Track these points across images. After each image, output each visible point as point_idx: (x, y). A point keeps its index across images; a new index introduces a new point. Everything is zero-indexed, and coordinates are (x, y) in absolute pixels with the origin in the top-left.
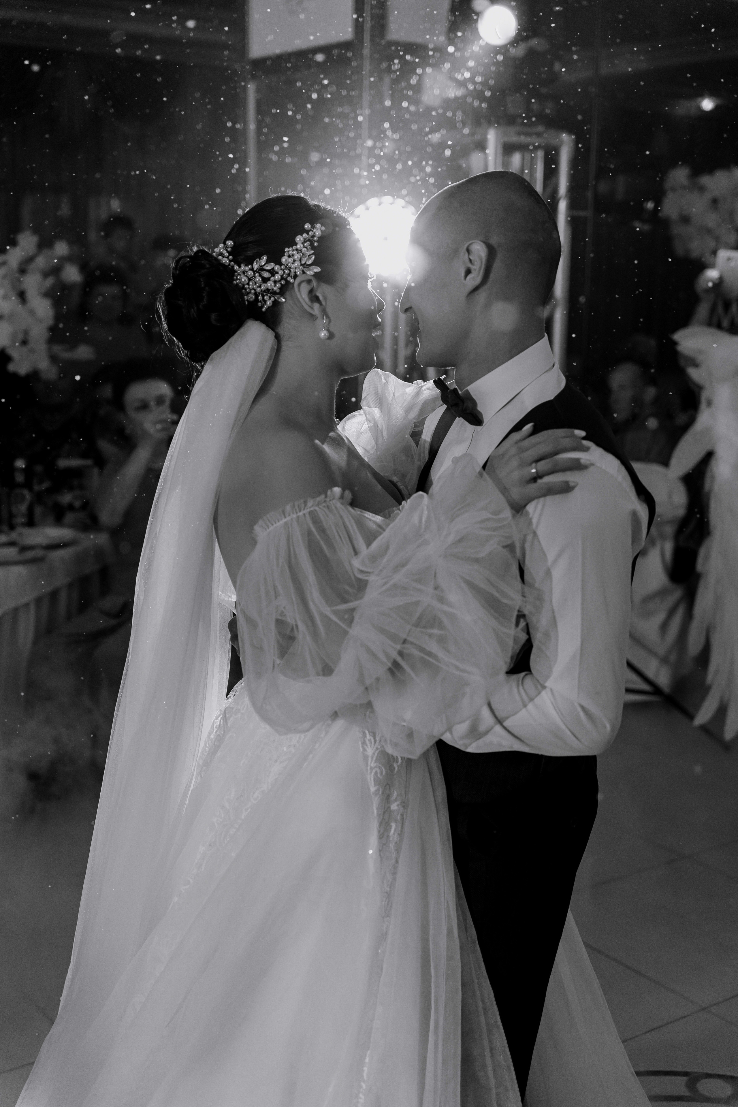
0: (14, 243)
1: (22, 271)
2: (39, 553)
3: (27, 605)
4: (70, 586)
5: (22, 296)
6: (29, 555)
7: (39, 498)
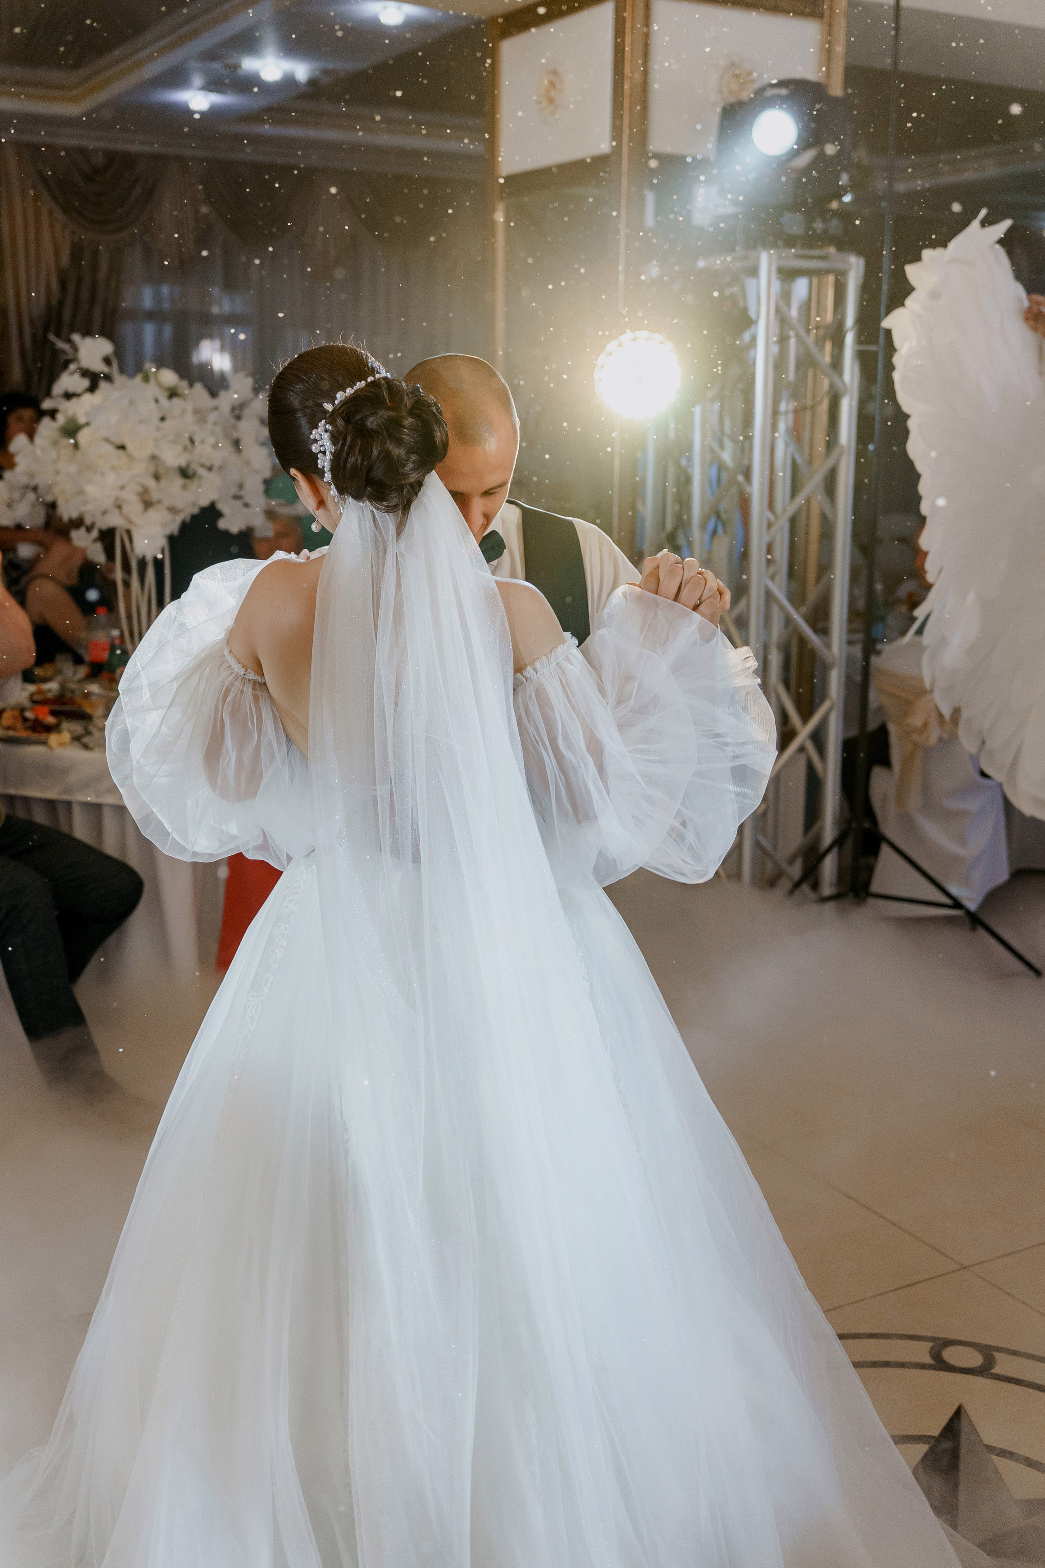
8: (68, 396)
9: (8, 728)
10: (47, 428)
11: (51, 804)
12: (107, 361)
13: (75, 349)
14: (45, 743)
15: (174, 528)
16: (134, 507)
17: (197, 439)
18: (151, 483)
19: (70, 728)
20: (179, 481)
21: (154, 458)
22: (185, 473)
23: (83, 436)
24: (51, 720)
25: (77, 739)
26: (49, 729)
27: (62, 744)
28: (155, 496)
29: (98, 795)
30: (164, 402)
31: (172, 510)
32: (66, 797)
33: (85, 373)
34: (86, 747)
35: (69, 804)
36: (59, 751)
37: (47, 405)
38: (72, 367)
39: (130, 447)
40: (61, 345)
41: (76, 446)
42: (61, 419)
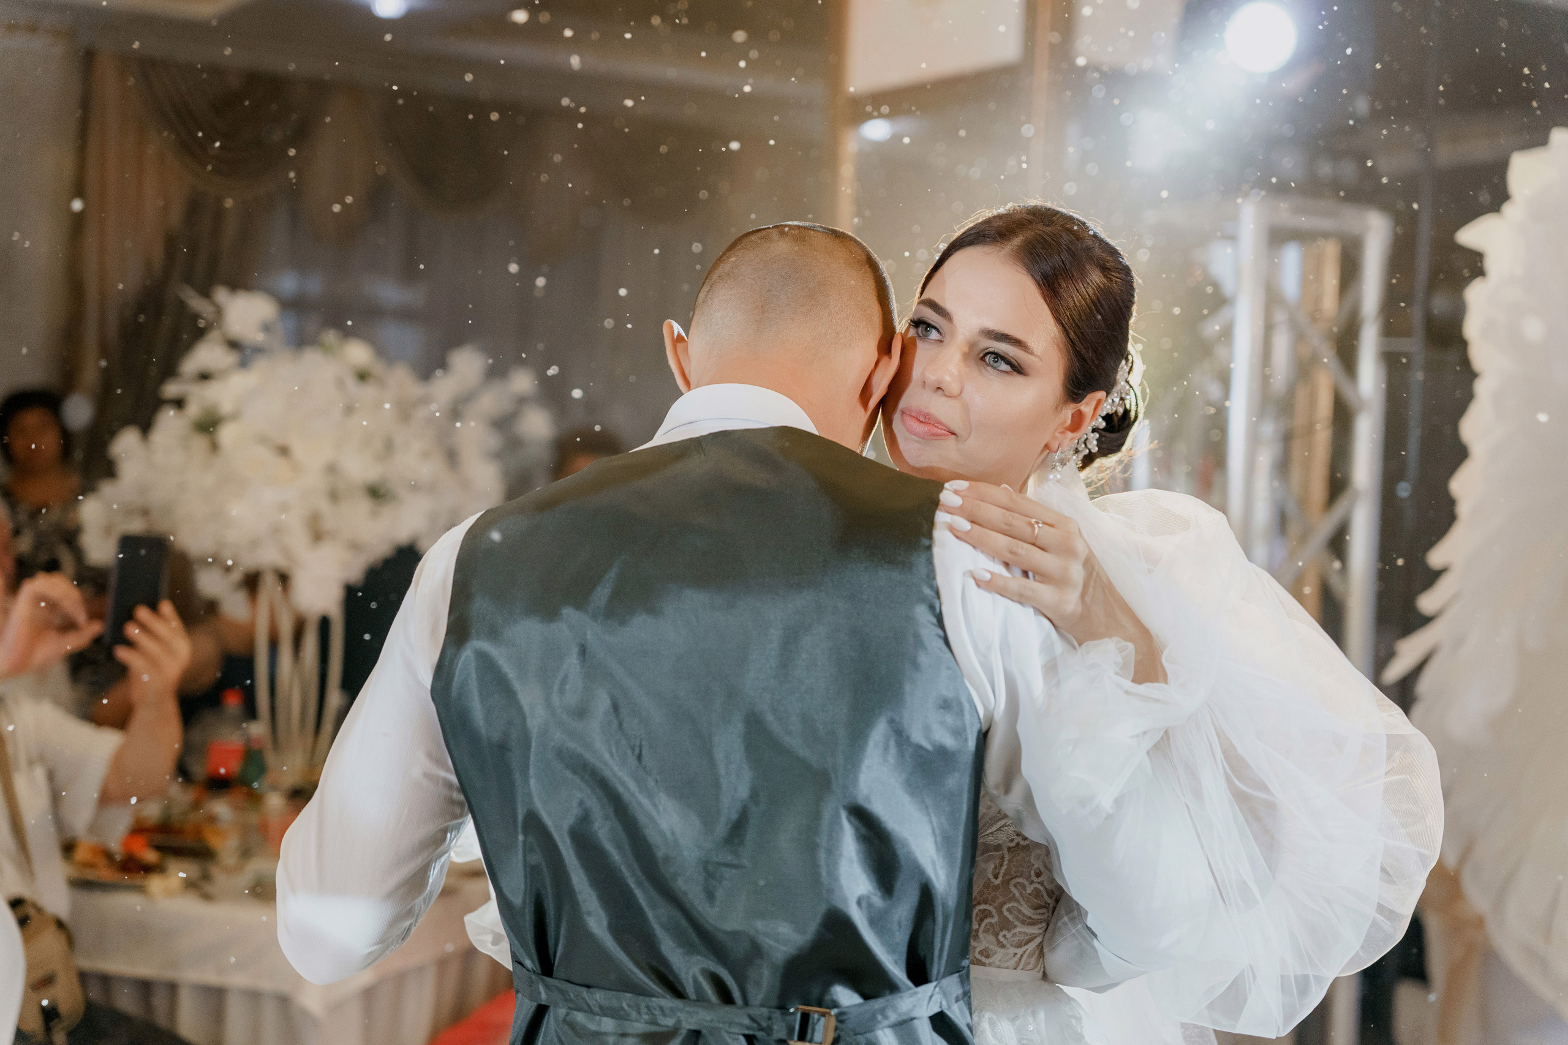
0: (446, 370)
1: (453, 416)
8: (205, 377)
9: (91, 865)
10: (169, 422)
11: (145, 987)
12: (267, 328)
13: (219, 311)
14: (141, 889)
15: (355, 572)
16: (298, 539)
17: (397, 445)
18: (324, 505)
19: (180, 872)
20: (364, 505)
21: (332, 469)
22: (376, 493)
23: (227, 434)
24: (151, 856)
25: (190, 885)
26: (148, 869)
27: (168, 892)
28: (329, 523)
29: (219, 974)
30: (351, 383)
31: (355, 546)
32: (168, 974)
33: (234, 345)
34: (207, 897)
35: (172, 988)
36: (164, 903)
37: (171, 389)
38: (214, 335)
39: (299, 450)
40: (196, 303)
41: (215, 447)
42: (193, 410)
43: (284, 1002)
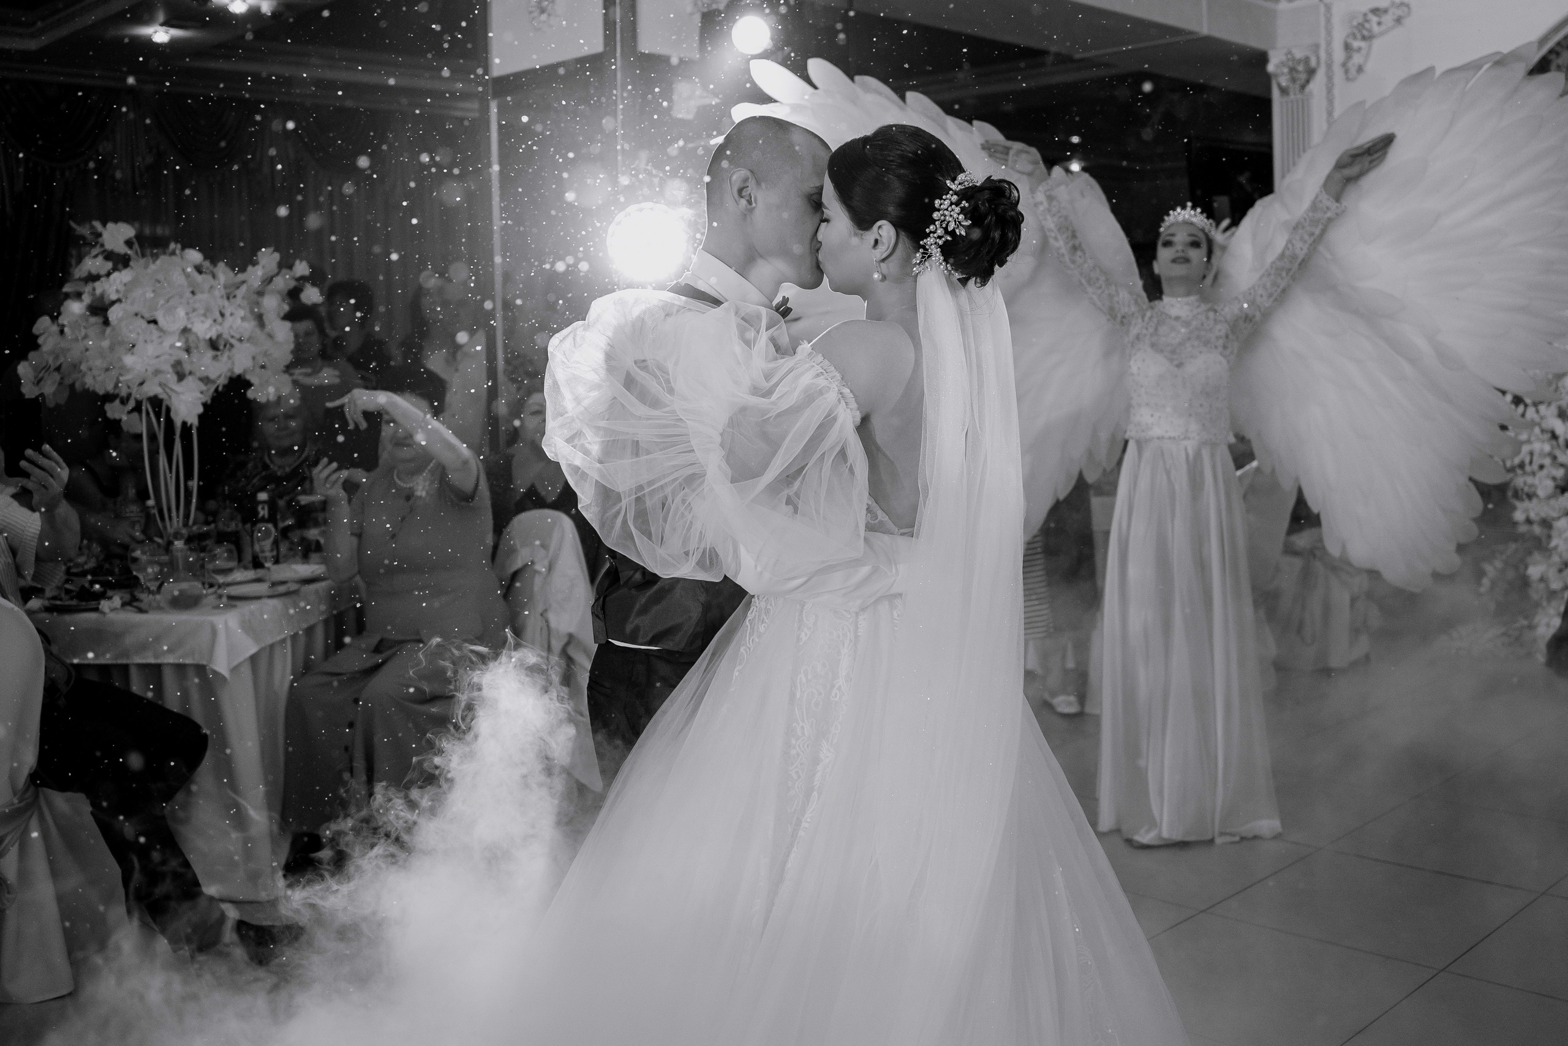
0: (255, 264)
1: (260, 293)
2: (293, 587)
3: (283, 641)
4: (326, 622)
5: (260, 319)
6: (282, 589)
7: (285, 533)
8: (94, 278)
9: (54, 598)
10: (71, 308)
12: (129, 243)
13: (98, 234)
14: (96, 610)
15: (208, 397)
16: (169, 378)
17: (227, 314)
18: (182, 356)
19: (119, 597)
20: (210, 353)
21: (185, 331)
22: (215, 345)
23: (114, 313)
24: (98, 589)
25: (125, 604)
26: (98, 597)
27: (113, 610)
28: (187, 368)
29: (156, 657)
30: (193, 275)
31: (205, 380)
32: (122, 661)
33: (109, 256)
34: (138, 610)
35: (125, 668)
36: (112, 616)
37: (68, 288)
38: (95, 251)
39: (161, 321)
42: (87, 299)
43: (201, 670)
